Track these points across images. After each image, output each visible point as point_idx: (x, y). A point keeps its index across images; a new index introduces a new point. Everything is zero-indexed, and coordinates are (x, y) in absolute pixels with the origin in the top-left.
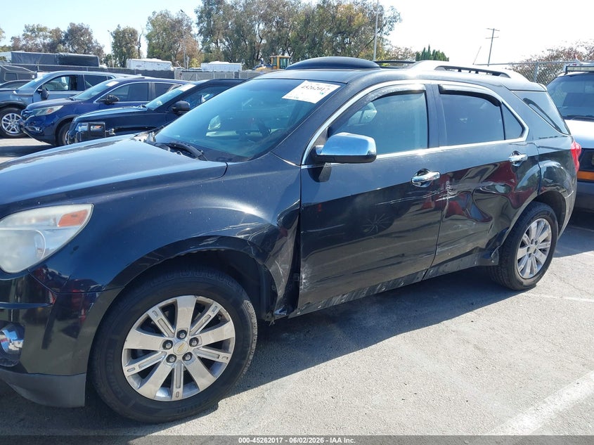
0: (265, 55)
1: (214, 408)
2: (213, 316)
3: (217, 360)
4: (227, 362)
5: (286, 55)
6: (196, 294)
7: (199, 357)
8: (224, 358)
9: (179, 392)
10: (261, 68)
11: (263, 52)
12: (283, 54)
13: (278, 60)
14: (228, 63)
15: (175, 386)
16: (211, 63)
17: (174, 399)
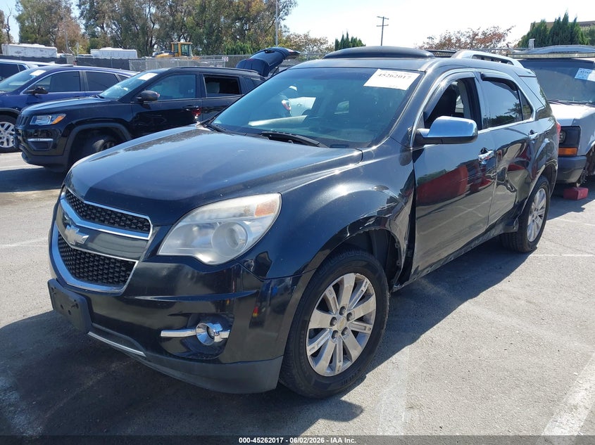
0: (159, 41)
1: (362, 379)
2: (365, 291)
3: (365, 332)
4: (370, 332)
5: (182, 41)
6: (355, 272)
7: (352, 331)
8: (368, 329)
9: (341, 366)
10: (162, 55)
11: (157, 38)
12: (179, 40)
13: (179, 46)
14: (121, 49)
15: (338, 361)
16: (102, 49)
17: (337, 373)
